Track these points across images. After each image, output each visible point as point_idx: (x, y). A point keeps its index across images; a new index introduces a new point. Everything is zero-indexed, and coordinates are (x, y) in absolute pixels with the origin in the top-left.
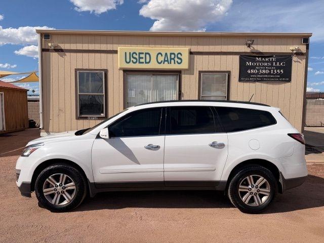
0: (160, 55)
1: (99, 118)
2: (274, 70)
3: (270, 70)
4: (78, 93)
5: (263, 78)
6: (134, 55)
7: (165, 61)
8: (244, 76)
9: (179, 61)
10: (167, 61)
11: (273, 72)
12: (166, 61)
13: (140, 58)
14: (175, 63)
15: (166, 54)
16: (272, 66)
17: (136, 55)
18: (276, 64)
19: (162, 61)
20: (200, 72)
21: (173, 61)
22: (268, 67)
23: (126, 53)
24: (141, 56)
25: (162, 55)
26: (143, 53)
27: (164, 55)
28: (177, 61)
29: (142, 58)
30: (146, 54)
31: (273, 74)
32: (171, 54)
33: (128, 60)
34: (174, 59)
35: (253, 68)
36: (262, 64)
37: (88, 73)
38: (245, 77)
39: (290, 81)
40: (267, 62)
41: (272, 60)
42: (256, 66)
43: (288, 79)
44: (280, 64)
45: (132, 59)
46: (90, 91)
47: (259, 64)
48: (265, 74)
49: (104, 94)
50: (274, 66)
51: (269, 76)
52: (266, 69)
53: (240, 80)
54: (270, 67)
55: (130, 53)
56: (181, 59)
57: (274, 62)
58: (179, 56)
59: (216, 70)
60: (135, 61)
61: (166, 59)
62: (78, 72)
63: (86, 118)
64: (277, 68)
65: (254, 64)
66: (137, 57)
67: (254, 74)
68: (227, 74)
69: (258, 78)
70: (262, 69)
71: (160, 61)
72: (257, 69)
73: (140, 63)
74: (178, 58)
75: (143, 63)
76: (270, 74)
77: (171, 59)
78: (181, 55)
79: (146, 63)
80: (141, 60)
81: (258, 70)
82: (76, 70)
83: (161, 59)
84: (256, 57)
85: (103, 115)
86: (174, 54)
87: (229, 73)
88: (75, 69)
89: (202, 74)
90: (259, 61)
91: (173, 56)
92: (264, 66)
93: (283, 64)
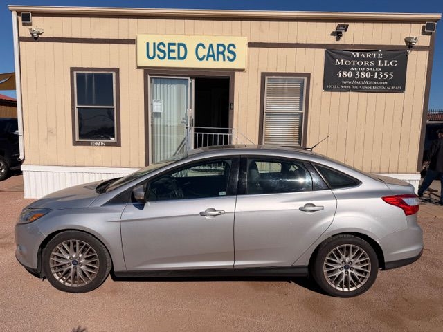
0: (201, 47)
1: (108, 144)
2: (378, 72)
3: (373, 73)
4: (76, 105)
5: (361, 85)
6: (161, 47)
7: (209, 56)
8: (332, 82)
9: (231, 56)
10: (213, 56)
11: (378, 76)
12: (211, 56)
13: (170, 51)
14: (224, 60)
15: (211, 46)
16: (376, 66)
17: (164, 46)
18: (383, 63)
19: (204, 56)
20: (264, 75)
21: (221, 56)
22: (370, 67)
23: (148, 44)
24: (172, 47)
25: (204, 48)
26: (174, 44)
27: (207, 47)
28: (228, 57)
29: (174, 51)
30: (180, 45)
31: (376, 80)
32: (219, 45)
33: (151, 55)
34: (222, 53)
35: (347, 68)
36: (360, 63)
37: (91, 75)
38: (334, 84)
39: (402, 90)
40: (368, 59)
41: (377, 56)
42: (352, 65)
43: (399, 88)
44: (388, 63)
45: (157, 52)
46: (94, 102)
47: (356, 63)
48: (365, 79)
49: (114, 106)
50: (379, 67)
51: (371, 83)
52: (366, 71)
53: (326, 89)
54: (372, 67)
55: (154, 44)
56: (233, 53)
57: (380, 59)
58: (231, 48)
59: (288, 71)
60: (162, 55)
61: (211, 53)
62: (75, 73)
63: (88, 144)
64: (384, 69)
65: (348, 63)
66: (166, 49)
67: (347, 79)
68: (306, 79)
69: (355, 85)
70: (360, 71)
71: (201, 57)
72: (352, 71)
73: (169, 58)
74: (230, 52)
75: (174, 58)
76: (372, 79)
77: (218, 53)
78: (235, 47)
79: (179, 58)
80: (172, 55)
81: (354, 72)
82: (72, 70)
83: (203, 52)
84: (352, 51)
85: (112, 139)
86: (223, 45)
87: (308, 75)
88: (71, 68)
89: (266, 78)
90: (355, 59)
91: (221, 49)
92: (363, 66)
93: (394, 63)
